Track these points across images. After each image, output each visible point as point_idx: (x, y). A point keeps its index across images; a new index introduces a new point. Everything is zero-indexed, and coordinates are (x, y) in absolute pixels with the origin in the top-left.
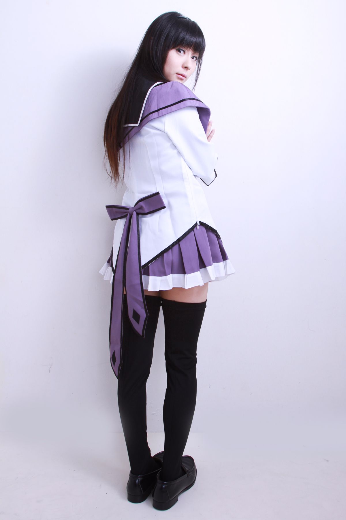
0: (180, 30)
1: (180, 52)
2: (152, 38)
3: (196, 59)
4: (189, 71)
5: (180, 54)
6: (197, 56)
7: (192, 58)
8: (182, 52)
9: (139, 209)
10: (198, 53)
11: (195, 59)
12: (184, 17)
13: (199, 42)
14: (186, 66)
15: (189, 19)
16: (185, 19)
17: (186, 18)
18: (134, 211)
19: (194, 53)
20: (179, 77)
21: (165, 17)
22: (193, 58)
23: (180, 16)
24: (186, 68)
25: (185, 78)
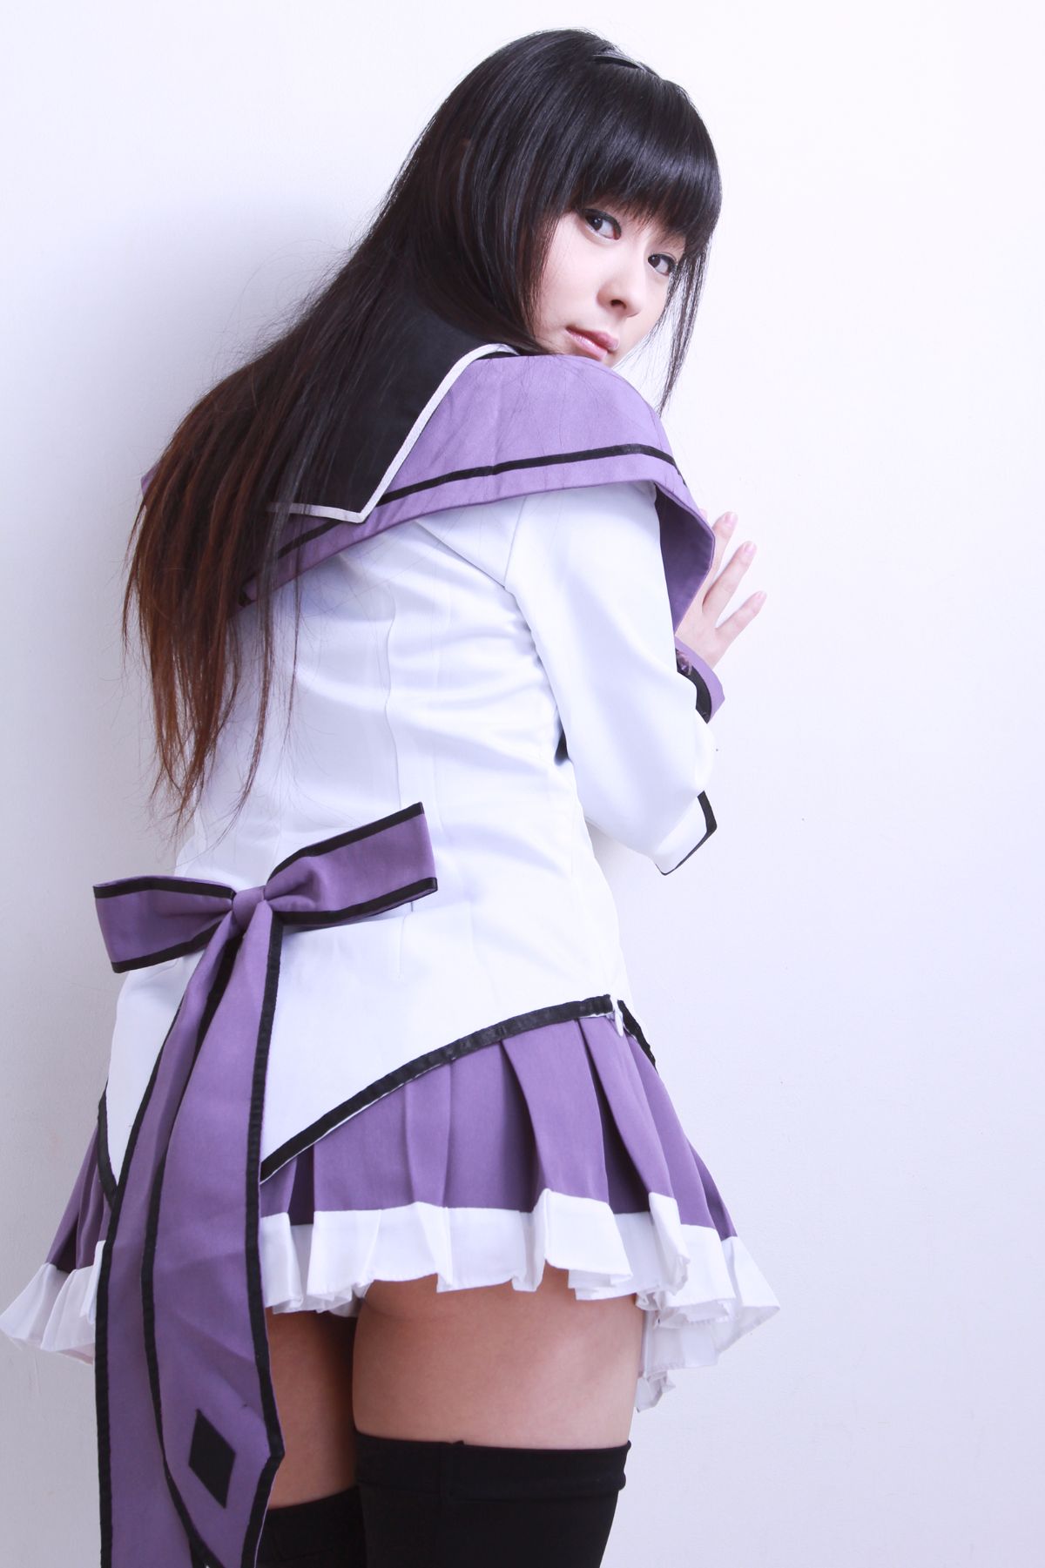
0: (608, 123)
1: (597, 227)
2: (469, 144)
3: (669, 270)
4: (629, 321)
5: (597, 235)
6: (676, 253)
7: (650, 260)
8: (606, 227)
9: (297, 889)
10: (684, 239)
11: (663, 265)
12: (632, 61)
13: (692, 184)
14: (617, 293)
15: (649, 70)
16: (631, 70)
17: (634, 66)
18: (260, 901)
19: (661, 241)
20: (580, 345)
21: (536, 50)
22: (654, 260)
23: (609, 54)
24: (618, 305)
25: (610, 352)
